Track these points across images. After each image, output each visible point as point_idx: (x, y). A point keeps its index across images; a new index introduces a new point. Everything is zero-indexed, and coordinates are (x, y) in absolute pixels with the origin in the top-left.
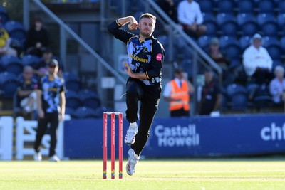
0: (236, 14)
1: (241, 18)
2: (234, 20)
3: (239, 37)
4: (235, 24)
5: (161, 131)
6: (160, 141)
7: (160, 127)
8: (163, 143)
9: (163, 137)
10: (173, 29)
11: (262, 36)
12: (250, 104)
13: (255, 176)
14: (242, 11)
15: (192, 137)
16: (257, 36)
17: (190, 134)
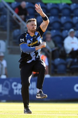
0: (60, 17)
1: (63, 19)
2: (59, 20)
3: (62, 31)
4: (60, 23)
5: (15, 86)
6: (15, 92)
7: (15, 83)
8: (16, 93)
9: (16, 89)
10: (23, 25)
11: (75, 30)
12: (68, 70)
13: (71, 113)
14: (64, 15)
15: (33, 89)
16: (72, 30)
17: (33, 87)
